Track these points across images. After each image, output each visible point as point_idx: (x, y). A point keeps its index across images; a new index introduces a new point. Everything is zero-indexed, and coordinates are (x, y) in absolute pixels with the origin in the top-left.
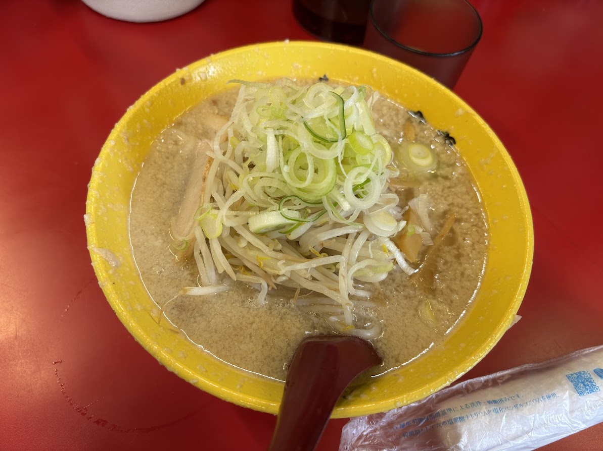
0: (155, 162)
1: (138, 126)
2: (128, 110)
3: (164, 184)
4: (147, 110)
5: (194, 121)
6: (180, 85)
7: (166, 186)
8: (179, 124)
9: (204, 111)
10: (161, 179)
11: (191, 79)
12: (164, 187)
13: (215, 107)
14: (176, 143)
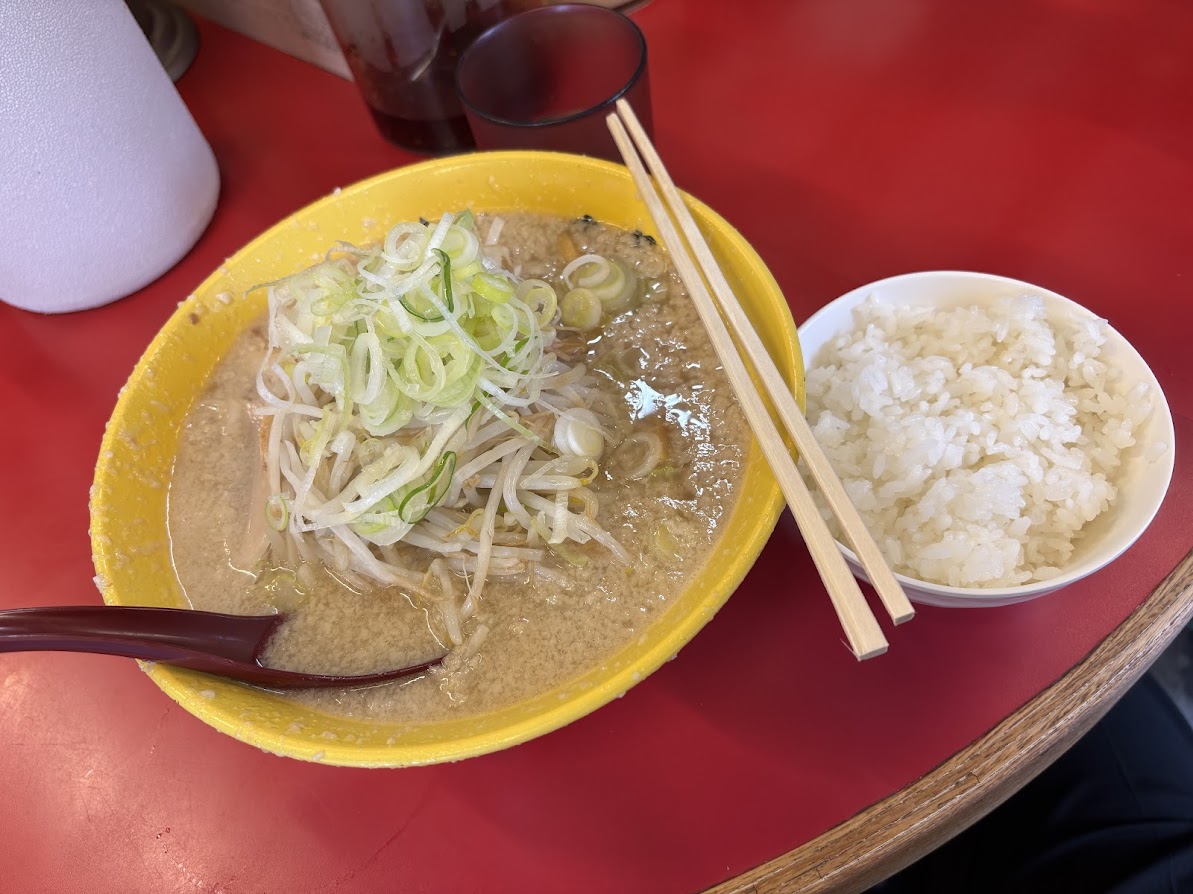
0: (192, 462)
1: (144, 414)
2: (119, 396)
3: (216, 484)
4: (150, 384)
5: (232, 374)
6: (191, 325)
7: (220, 487)
8: (212, 388)
9: (242, 352)
10: (210, 481)
11: (206, 310)
12: (217, 490)
13: (259, 339)
14: (213, 420)
